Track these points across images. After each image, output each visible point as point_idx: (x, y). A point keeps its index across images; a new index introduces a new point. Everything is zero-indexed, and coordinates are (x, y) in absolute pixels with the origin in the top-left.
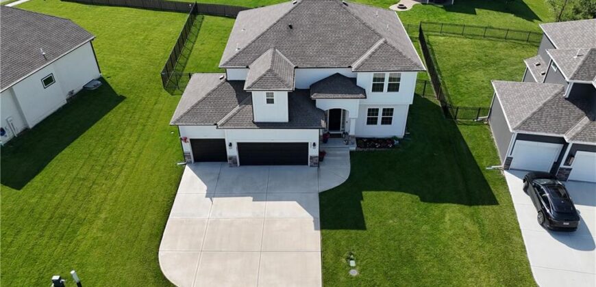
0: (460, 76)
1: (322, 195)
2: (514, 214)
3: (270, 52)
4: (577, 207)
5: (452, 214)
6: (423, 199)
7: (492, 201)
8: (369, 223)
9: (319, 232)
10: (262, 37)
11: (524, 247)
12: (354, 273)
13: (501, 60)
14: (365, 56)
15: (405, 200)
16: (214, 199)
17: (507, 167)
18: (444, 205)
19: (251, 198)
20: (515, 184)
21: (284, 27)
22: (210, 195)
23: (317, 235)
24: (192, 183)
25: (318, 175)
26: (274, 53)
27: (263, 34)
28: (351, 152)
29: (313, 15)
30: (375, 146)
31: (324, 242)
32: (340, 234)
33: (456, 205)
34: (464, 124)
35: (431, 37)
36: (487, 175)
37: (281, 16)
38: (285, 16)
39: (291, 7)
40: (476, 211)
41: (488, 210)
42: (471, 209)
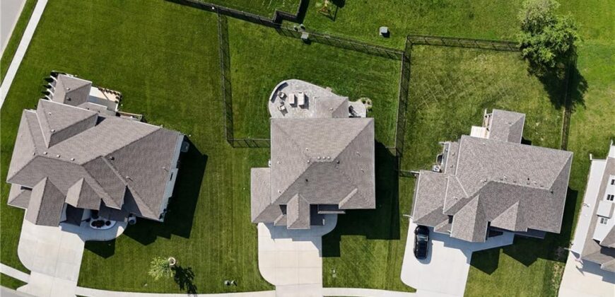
0: (419, 111)
1: (324, 237)
2: (405, 245)
3: (296, 196)
4: (433, 241)
5: (380, 245)
6: (368, 238)
7: (398, 238)
8: (343, 253)
9: (321, 258)
10: (291, 187)
11: (402, 262)
12: (334, 276)
14: (346, 199)
15: (361, 238)
16: (276, 240)
18: (376, 241)
19: (291, 239)
21: (303, 181)
22: (273, 237)
23: (320, 260)
26: (299, 198)
27: (292, 185)
29: (319, 173)
31: (323, 263)
32: (330, 259)
33: (382, 241)
34: (403, 176)
35: (414, 47)
36: (402, 220)
37: (301, 172)
38: (304, 173)
39: (307, 166)
40: (390, 244)
41: (394, 242)
42: (388, 242)
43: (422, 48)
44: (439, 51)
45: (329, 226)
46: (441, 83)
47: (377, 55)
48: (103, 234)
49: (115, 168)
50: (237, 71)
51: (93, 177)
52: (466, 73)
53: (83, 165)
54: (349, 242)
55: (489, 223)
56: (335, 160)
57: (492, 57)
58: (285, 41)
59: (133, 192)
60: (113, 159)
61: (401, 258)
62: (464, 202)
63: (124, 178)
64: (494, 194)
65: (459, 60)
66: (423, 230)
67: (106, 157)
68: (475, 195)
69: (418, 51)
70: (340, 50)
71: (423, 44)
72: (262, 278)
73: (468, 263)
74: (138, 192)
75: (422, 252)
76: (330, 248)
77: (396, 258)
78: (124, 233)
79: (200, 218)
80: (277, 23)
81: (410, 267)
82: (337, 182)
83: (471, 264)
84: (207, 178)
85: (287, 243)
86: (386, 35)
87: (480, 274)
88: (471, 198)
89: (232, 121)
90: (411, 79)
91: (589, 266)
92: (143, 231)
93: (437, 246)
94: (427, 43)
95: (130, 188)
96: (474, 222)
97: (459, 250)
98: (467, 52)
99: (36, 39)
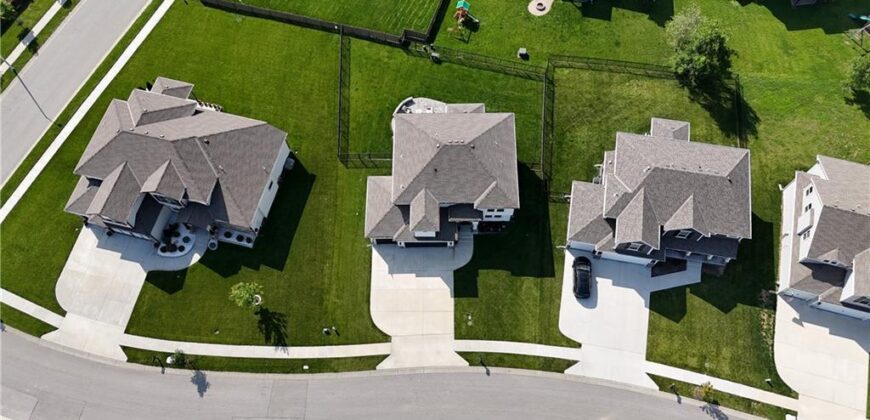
0: (568, 134)
1: (457, 273)
2: (561, 284)
3: (423, 191)
4: (598, 279)
5: (528, 283)
6: (513, 274)
7: (552, 275)
8: (481, 292)
9: (453, 299)
10: (417, 179)
11: (559, 306)
12: (470, 323)
13: (610, 103)
14: (483, 196)
15: (503, 274)
16: (395, 275)
17: (569, 247)
18: (523, 278)
19: (414, 275)
20: (570, 259)
21: (431, 170)
22: (391, 272)
23: (451, 301)
24: (379, 263)
25: (453, 256)
26: (426, 194)
27: (418, 176)
28: (474, 235)
29: (450, 160)
30: (489, 230)
31: (456, 305)
32: (464, 301)
33: (531, 278)
34: (554, 201)
35: (557, 70)
36: (555, 253)
37: (429, 159)
38: (432, 160)
39: (436, 151)
40: (541, 282)
41: (548, 281)
42: (539, 280)
43: (566, 71)
44: (586, 75)
45: (464, 257)
46: (591, 106)
47: (515, 76)
48: (171, 262)
49: (208, 154)
50: (357, 90)
51: (181, 158)
52: (618, 97)
53: (173, 142)
54: (487, 278)
55: (662, 227)
56: (470, 143)
57: (647, 83)
58: (412, 60)
59: (223, 188)
60: (208, 143)
61: (557, 301)
62: (626, 199)
63: (216, 168)
64: (662, 186)
65: (609, 84)
67: (200, 139)
68: (639, 189)
69: (562, 74)
70: (474, 70)
71: (567, 68)
72: (374, 326)
73: (646, 306)
74: (231, 187)
75: (585, 292)
76: (464, 285)
77: (552, 301)
78: (200, 261)
80: (405, 45)
81: (570, 313)
82: (471, 172)
83: (650, 309)
84: (311, 201)
85: (408, 281)
86: (525, 57)
87: (664, 322)
88: (635, 192)
89: (348, 140)
90: (556, 101)
92: (225, 260)
93: (603, 285)
94: (570, 67)
95: (221, 182)
96: (642, 217)
97: (633, 291)
98: (617, 77)
99: (137, 56)
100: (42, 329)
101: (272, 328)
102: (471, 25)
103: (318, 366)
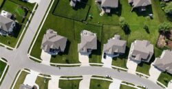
0: (104, 35)
1: (89, 55)
7: (101, 55)
10: (84, 46)
17: (103, 52)
18: (98, 55)
22: (81, 55)
23: (89, 59)
24: (79, 54)
36: (101, 52)
37: (86, 44)
39: (87, 42)
44: (107, 26)
45: (90, 53)
47: (98, 26)
48: (54, 54)
51: (55, 44)
52: (112, 29)
54: (93, 56)
55: (114, 51)
56: (91, 42)
57: (116, 27)
58: (83, 24)
62: (110, 48)
66: (105, 54)
68: (112, 47)
69: (104, 26)
72: (79, 61)
75: (105, 57)
76: (90, 57)
78: (57, 54)
79: (70, 52)
80: (82, 21)
81: (103, 60)
83: (112, 59)
84: (71, 45)
85: (83, 56)
87: (114, 61)
90: (103, 30)
91: (131, 60)
92: (61, 54)
95: (60, 46)
97: (110, 57)
98: (111, 26)
100: (40, 62)
101: (67, 62)
102: (91, 18)
103: (73, 66)
